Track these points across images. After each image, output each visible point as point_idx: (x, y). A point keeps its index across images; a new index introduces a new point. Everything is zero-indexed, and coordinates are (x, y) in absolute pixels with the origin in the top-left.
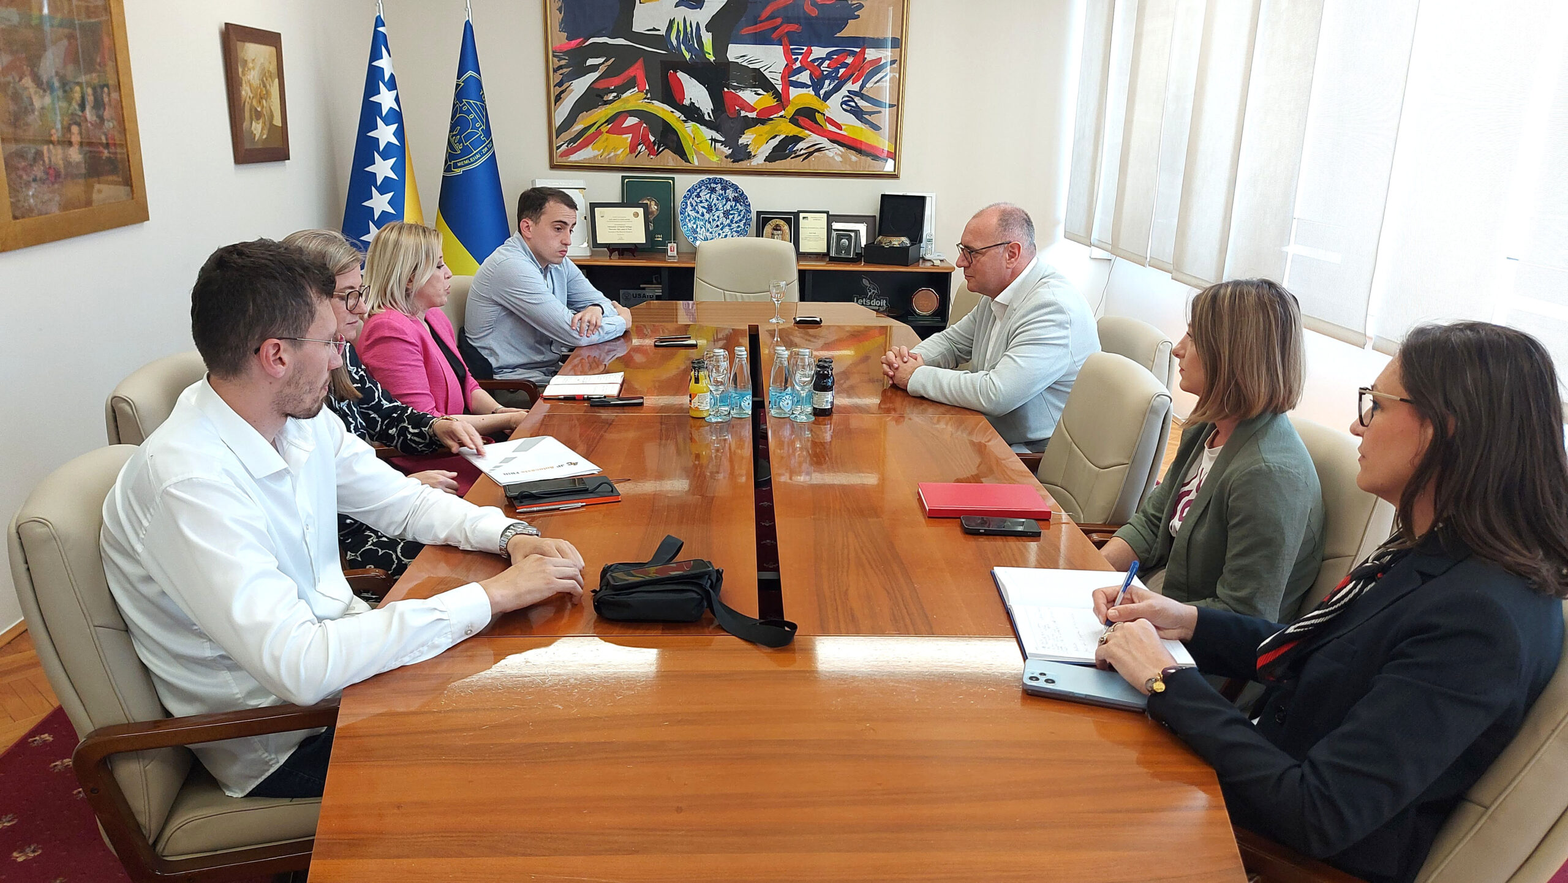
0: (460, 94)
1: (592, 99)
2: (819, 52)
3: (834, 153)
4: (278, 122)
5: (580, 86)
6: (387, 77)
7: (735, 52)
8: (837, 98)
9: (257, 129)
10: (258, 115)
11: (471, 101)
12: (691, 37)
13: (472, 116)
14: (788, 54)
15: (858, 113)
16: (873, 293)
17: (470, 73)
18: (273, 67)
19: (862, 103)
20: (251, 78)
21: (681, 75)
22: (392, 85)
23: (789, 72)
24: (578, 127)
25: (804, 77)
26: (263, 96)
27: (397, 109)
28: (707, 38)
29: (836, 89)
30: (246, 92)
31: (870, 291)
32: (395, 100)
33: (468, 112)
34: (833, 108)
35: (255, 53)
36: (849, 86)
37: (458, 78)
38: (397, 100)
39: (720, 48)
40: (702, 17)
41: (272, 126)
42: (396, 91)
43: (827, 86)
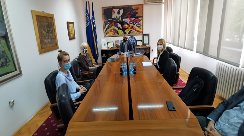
1: (108, 28)
2: (133, 19)
3: (136, 32)
4: (74, 34)
5: (107, 26)
7: (124, 20)
8: (136, 25)
9: (72, 35)
10: (72, 33)
12: (119, 19)
14: (130, 19)
15: (138, 26)
18: (73, 27)
19: (139, 25)
20: (70, 28)
21: (118, 24)
23: (130, 22)
24: (107, 32)
25: (132, 22)
26: (72, 31)
28: (121, 18)
29: (136, 24)
30: (70, 30)
34: (135, 26)
35: (71, 25)
36: (137, 23)
39: (122, 19)
40: (120, 15)
41: (73, 35)
43: (135, 23)
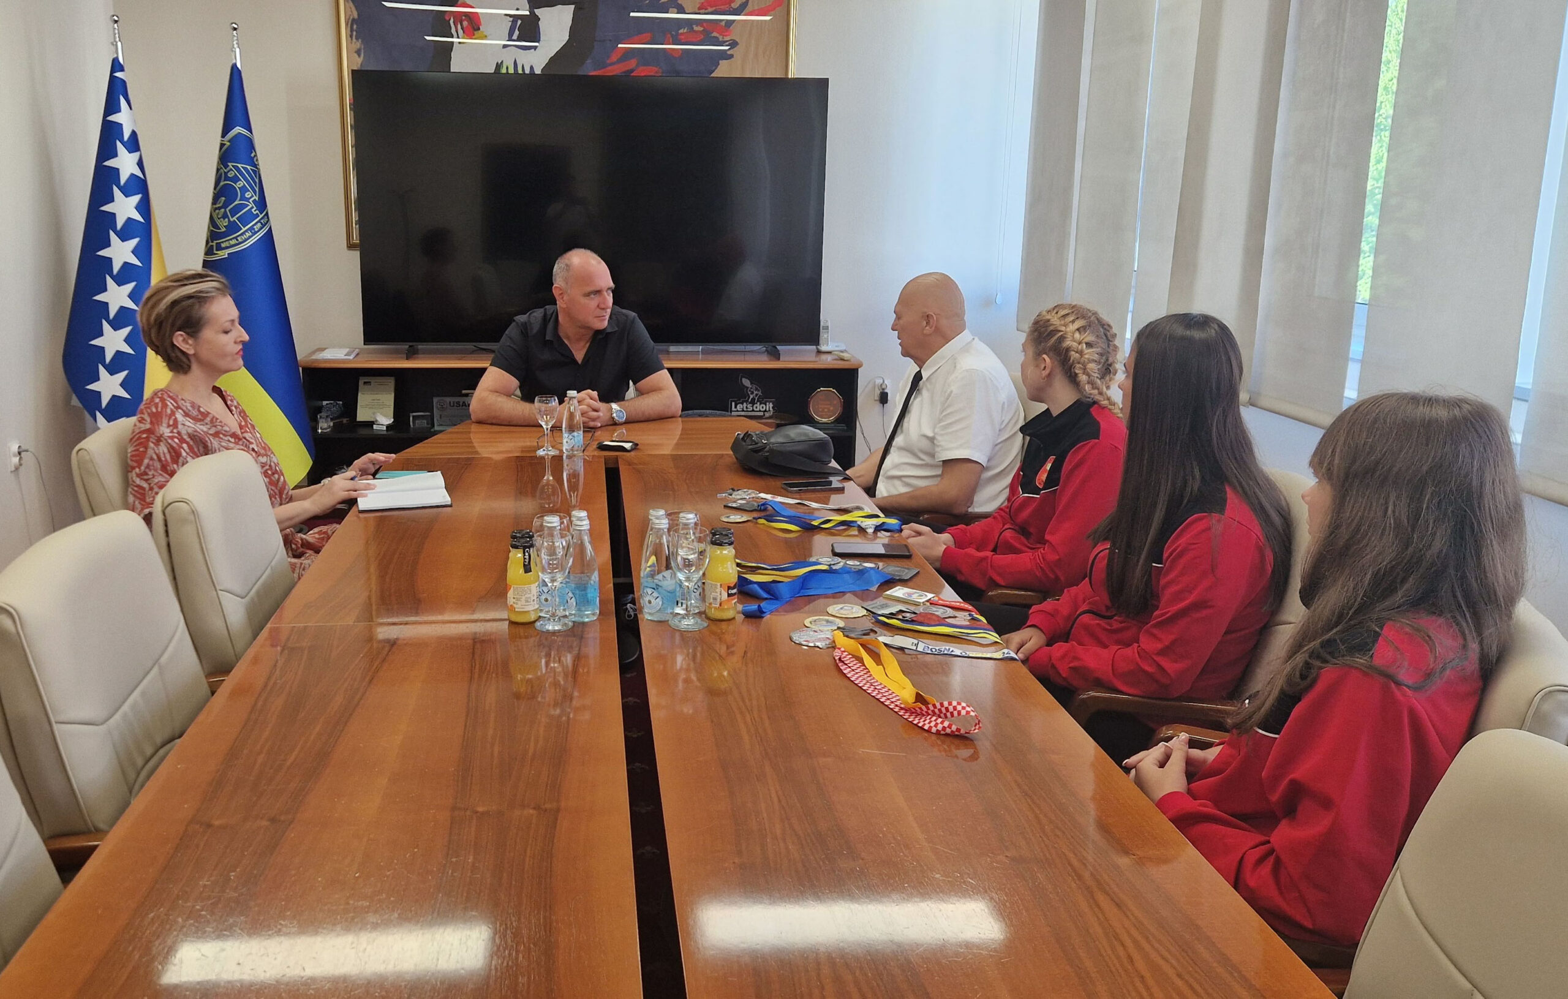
0: (226, 156)
6: (126, 135)
11: (239, 165)
13: (240, 184)
16: (757, 395)
17: (238, 130)
22: (133, 144)
27: (142, 176)
31: (752, 393)
32: (138, 164)
33: (236, 179)
37: (223, 136)
38: (140, 164)
42: (137, 154)
